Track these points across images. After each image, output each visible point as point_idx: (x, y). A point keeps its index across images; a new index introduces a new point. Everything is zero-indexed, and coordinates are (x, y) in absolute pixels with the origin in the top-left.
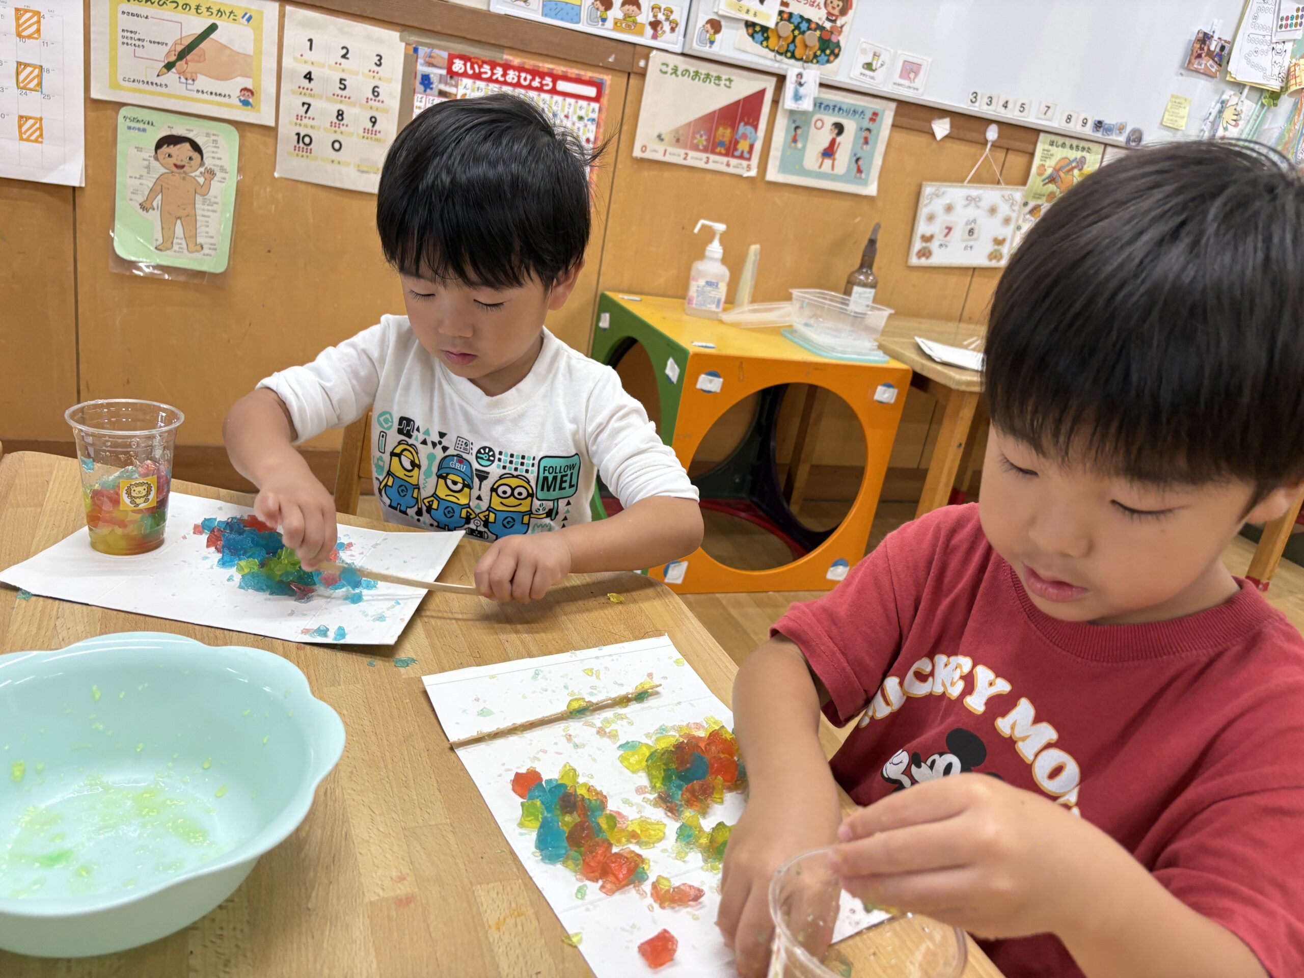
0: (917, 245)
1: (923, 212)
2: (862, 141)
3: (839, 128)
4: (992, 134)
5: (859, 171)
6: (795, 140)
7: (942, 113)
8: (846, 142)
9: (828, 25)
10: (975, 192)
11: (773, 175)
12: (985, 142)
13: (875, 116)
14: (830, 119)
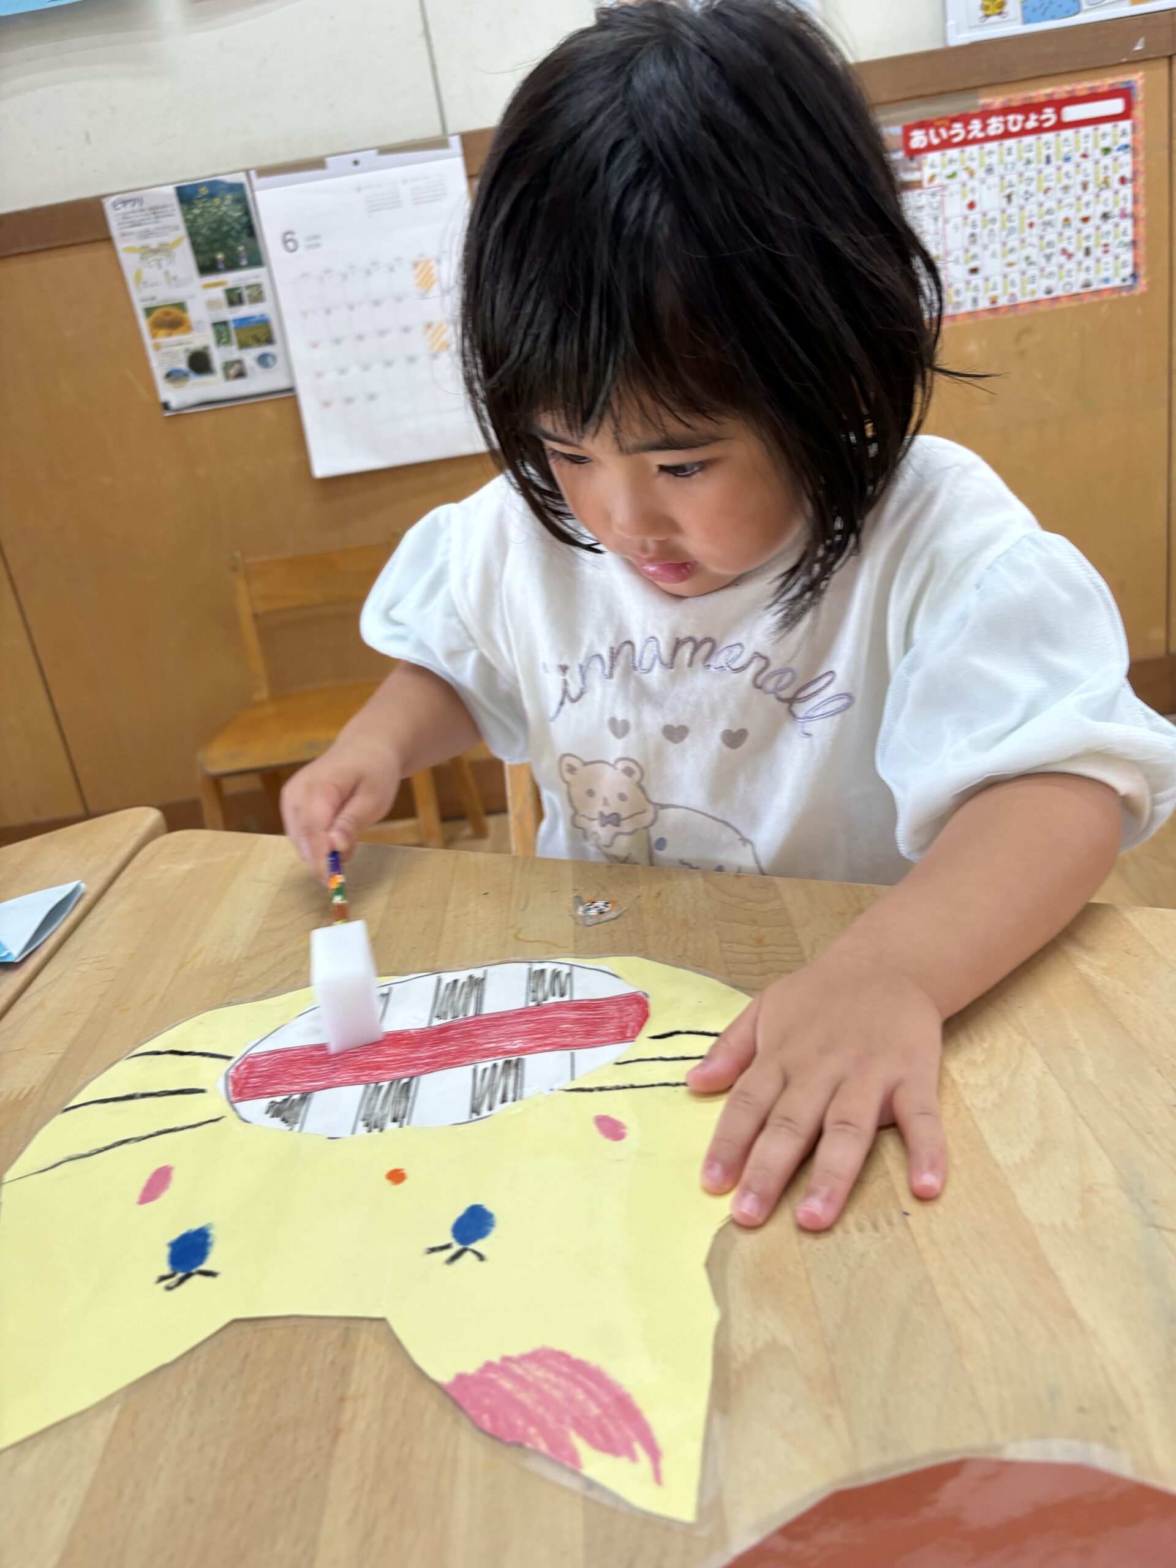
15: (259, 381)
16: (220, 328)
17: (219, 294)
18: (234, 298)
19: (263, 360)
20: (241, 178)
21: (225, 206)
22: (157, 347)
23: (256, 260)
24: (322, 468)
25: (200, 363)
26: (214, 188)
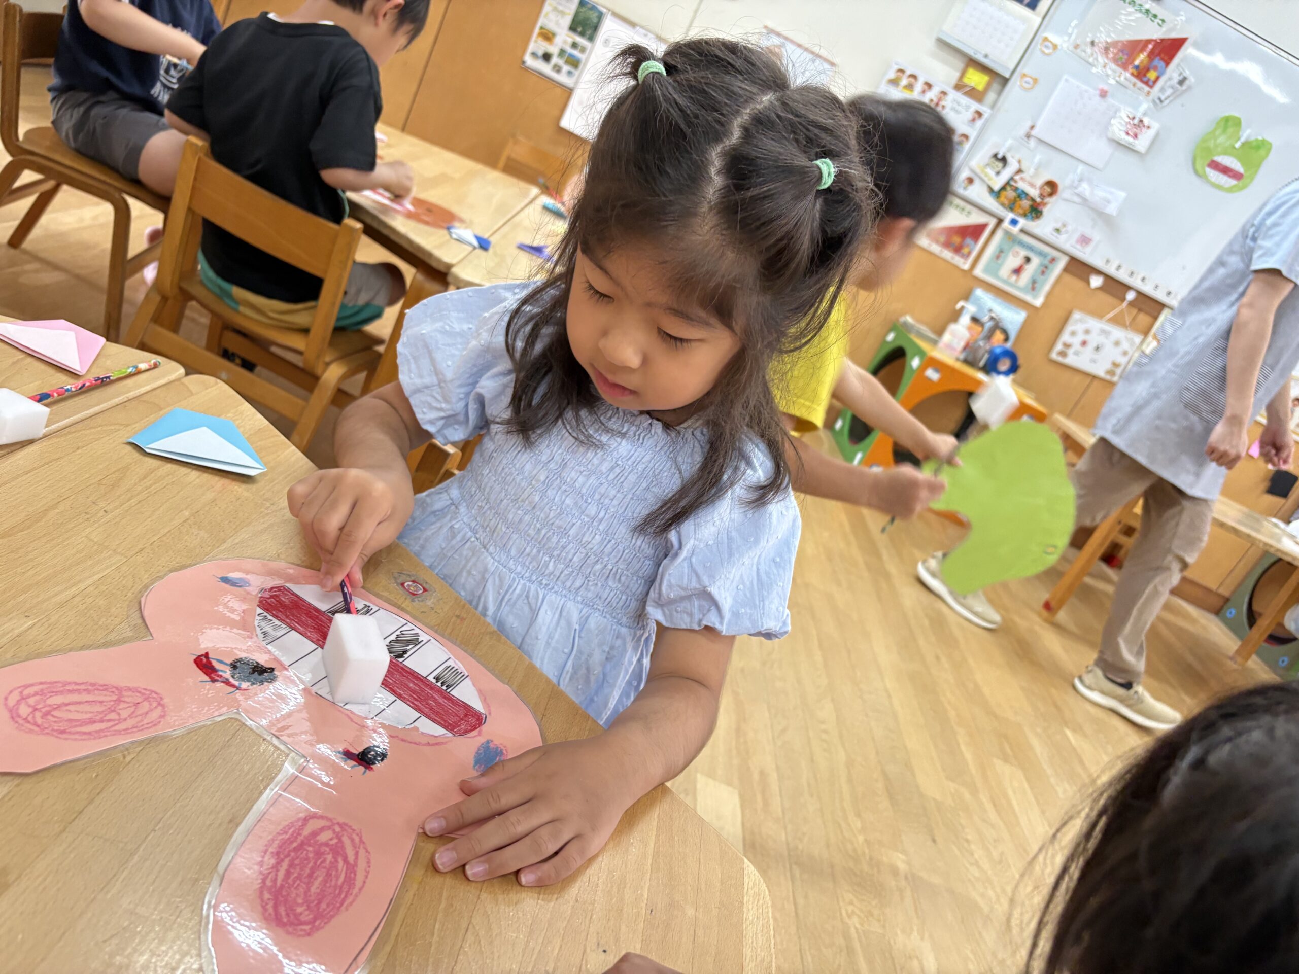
0: (1059, 347)
1: (1069, 328)
2: (1039, 271)
3: (1028, 260)
4: (1131, 296)
5: (1033, 289)
6: (998, 257)
7: (1099, 272)
8: (1030, 270)
9: (1038, 200)
10: (1108, 327)
11: (979, 272)
12: (1124, 299)
13: (1053, 260)
14: (1023, 253)
15: (562, 78)
16: (562, 52)
17: (570, 40)
18: (574, 45)
19: (569, 73)
20: (604, 10)
21: (593, 16)
22: (536, 41)
23: (591, 39)
24: (565, 123)
25: (547, 57)
26: (593, 8)
